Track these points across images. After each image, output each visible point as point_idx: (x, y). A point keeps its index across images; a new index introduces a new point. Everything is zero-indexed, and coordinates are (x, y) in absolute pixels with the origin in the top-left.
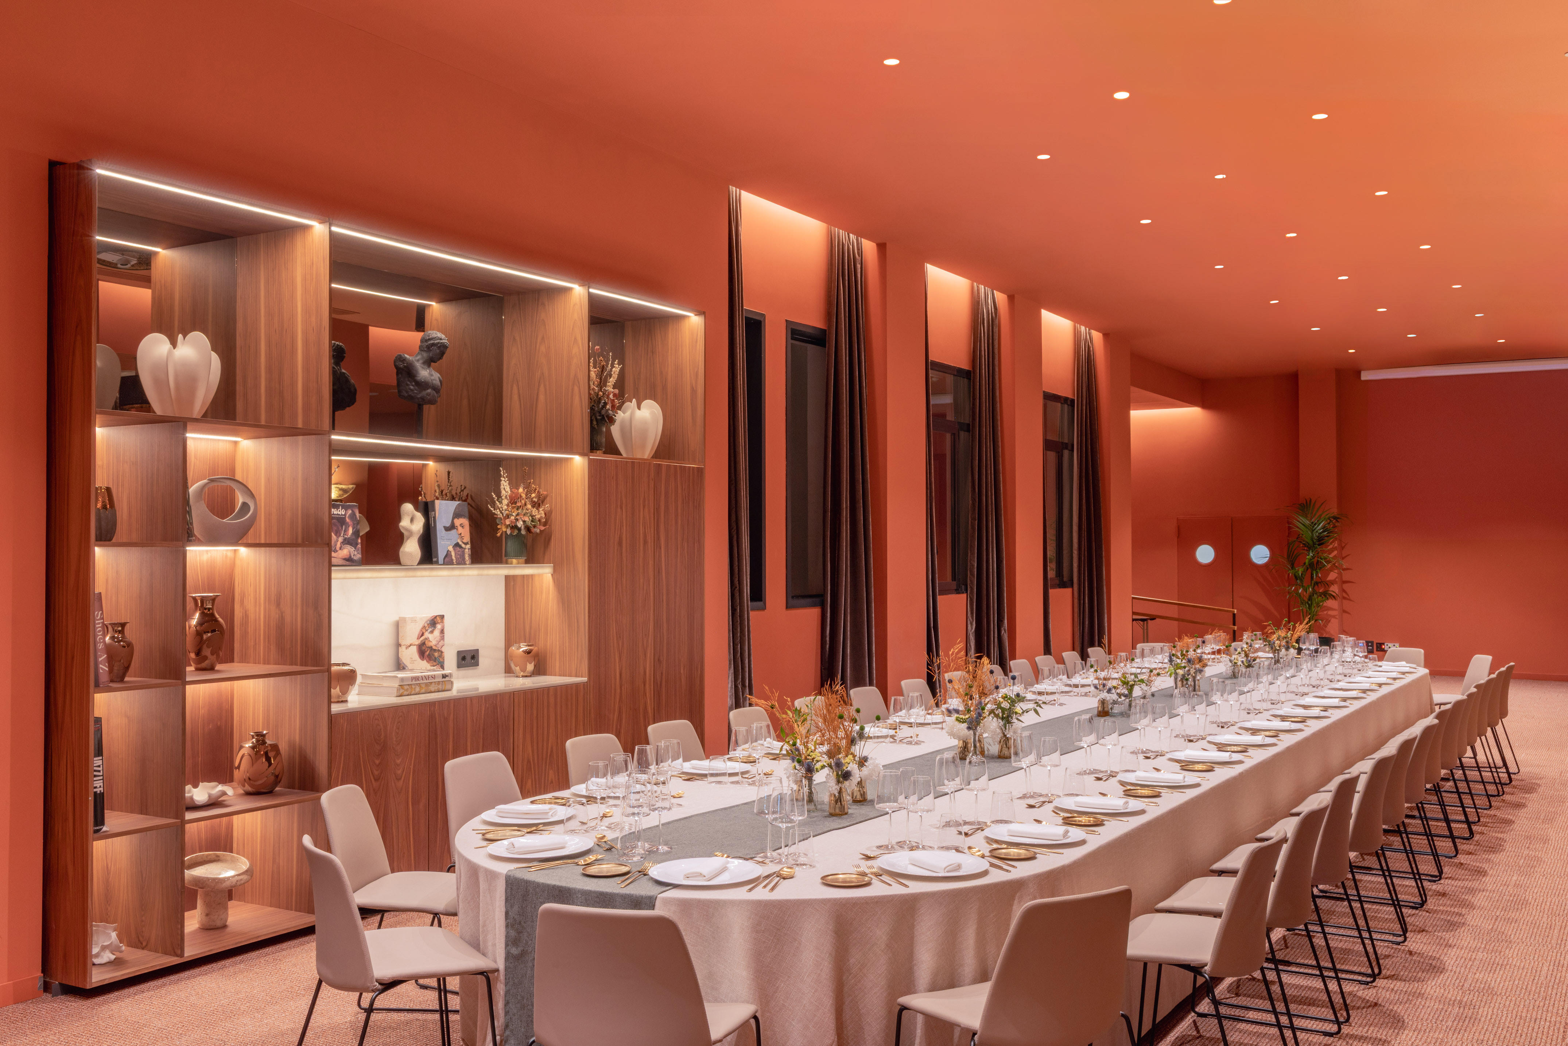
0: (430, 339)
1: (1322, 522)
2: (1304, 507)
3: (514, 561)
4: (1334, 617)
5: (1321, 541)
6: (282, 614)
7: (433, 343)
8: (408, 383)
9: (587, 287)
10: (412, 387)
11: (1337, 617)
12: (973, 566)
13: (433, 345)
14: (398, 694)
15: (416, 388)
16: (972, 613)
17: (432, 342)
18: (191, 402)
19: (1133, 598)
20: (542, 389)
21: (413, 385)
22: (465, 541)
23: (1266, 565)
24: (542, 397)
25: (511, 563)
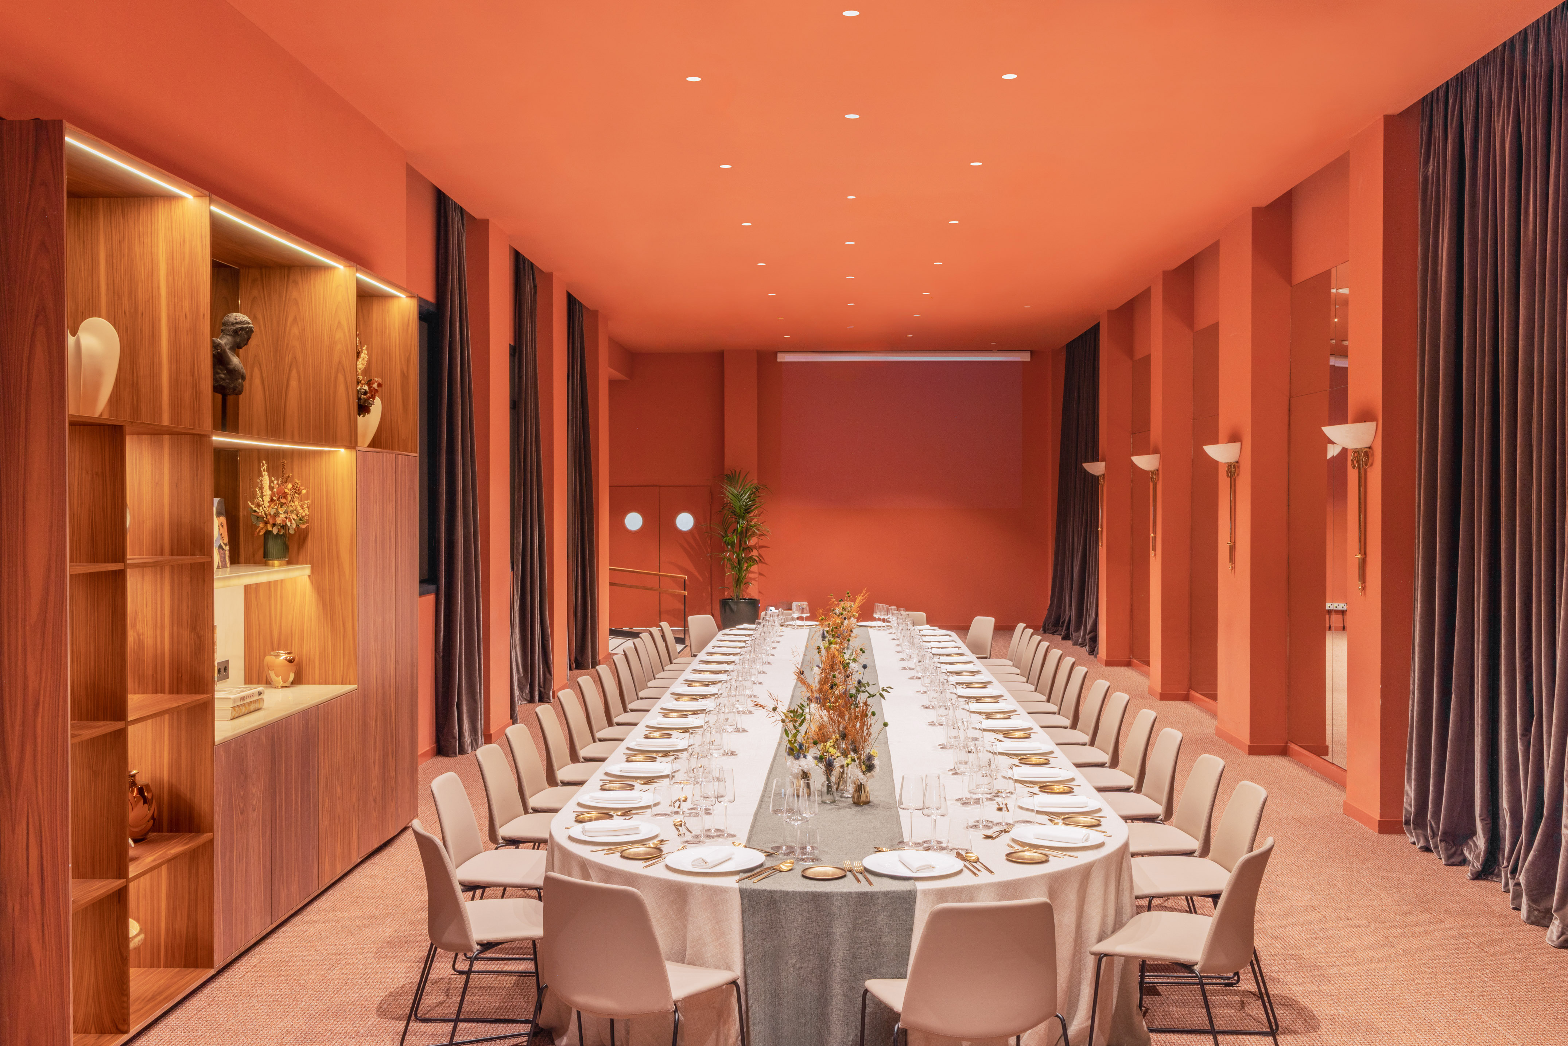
0: (237, 323)
1: (747, 492)
2: (731, 478)
3: (276, 562)
4: (754, 579)
5: (748, 511)
6: (139, 639)
7: (241, 328)
8: (219, 371)
9: (355, 268)
10: (223, 376)
11: (757, 579)
12: (519, 543)
13: (241, 329)
14: (232, 717)
15: (228, 377)
16: (517, 591)
17: (240, 326)
18: (95, 400)
19: (610, 569)
20: (294, 374)
21: (224, 374)
22: (225, 543)
23: (691, 532)
24: (294, 384)
25: (273, 566)
